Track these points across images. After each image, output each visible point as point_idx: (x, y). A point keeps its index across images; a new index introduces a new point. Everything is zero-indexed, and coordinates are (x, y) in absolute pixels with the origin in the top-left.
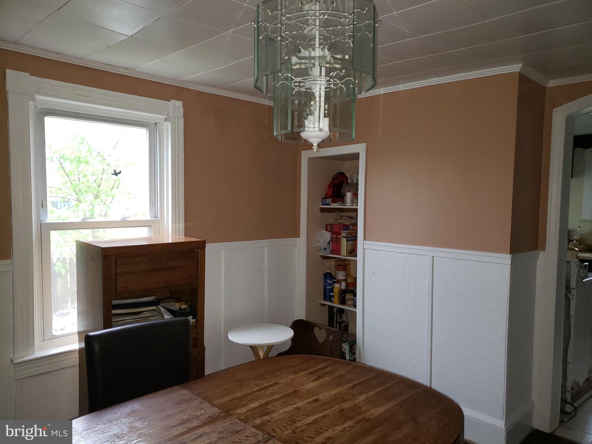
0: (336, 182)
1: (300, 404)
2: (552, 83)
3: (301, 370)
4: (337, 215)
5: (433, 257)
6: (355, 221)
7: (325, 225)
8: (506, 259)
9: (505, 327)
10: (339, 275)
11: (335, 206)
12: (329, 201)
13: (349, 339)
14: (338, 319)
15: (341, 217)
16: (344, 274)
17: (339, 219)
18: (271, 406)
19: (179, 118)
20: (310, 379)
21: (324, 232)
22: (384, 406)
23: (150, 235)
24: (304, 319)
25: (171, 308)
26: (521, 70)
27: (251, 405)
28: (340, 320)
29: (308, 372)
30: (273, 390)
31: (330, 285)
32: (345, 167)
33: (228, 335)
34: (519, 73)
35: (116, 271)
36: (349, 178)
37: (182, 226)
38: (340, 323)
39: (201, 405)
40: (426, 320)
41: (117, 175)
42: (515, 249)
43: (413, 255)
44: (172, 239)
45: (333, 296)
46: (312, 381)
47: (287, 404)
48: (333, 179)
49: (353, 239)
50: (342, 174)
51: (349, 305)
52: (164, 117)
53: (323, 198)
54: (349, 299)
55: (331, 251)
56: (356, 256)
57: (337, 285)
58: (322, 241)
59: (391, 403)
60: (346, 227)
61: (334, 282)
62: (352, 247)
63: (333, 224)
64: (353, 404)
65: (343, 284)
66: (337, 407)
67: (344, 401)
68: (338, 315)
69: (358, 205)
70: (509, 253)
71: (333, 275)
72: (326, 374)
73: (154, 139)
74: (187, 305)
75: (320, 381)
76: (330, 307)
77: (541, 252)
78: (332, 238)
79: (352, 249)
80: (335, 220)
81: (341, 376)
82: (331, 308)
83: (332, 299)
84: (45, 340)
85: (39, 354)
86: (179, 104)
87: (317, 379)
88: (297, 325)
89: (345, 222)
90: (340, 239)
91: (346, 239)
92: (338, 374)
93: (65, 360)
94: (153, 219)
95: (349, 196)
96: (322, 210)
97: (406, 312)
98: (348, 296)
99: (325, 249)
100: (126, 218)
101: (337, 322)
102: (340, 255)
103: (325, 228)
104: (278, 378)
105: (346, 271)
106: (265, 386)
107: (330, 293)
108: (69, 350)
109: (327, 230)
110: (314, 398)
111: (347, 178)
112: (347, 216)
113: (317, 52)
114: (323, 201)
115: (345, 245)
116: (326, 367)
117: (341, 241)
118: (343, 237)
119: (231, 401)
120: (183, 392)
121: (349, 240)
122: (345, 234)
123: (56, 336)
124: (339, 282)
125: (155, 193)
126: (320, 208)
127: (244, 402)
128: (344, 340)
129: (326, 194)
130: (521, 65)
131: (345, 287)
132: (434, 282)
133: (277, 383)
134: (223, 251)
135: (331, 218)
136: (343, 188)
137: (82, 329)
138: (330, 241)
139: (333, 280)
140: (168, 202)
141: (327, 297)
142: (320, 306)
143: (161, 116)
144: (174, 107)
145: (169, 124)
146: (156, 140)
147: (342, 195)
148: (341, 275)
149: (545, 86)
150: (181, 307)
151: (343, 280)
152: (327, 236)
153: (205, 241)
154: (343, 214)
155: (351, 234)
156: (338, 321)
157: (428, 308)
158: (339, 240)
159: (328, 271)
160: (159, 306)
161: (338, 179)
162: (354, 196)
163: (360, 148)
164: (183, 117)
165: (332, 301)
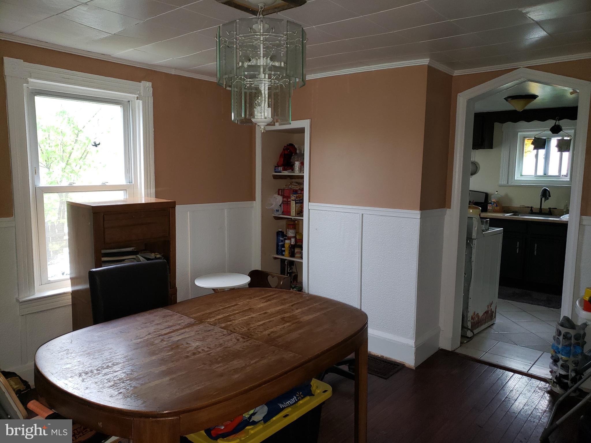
0: (286, 152)
1: (254, 315)
2: (457, 73)
3: (255, 297)
4: (288, 180)
5: (363, 214)
6: (303, 186)
7: (277, 190)
8: (417, 214)
9: (416, 268)
10: (289, 233)
11: (286, 173)
12: (280, 169)
13: (297, 285)
14: (289, 270)
15: (291, 184)
16: (294, 232)
17: (290, 185)
18: (232, 317)
19: (148, 97)
20: (261, 302)
21: (276, 196)
22: (313, 315)
23: (126, 197)
24: (260, 269)
25: (148, 257)
26: (429, 63)
27: (218, 317)
28: (291, 271)
29: (260, 297)
30: (233, 308)
31: (282, 241)
32: (294, 140)
33: (195, 282)
34: (428, 65)
35: (104, 225)
36: (298, 149)
37: (153, 190)
38: (290, 274)
39: (180, 318)
40: (357, 264)
41: (97, 146)
42: (424, 206)
43: (347, 213)
44: (145, 200)
45: (284, 251)
46: (263, 303)
47: (244, 315)
48: (284, 149)
49: (300, 201)
50: (291, 145)
51: (298, 258)
52: (136, 96)
53: (276, 167)
54: (298, 252)
55: (283, 212)
56: (302, 216)
57: (287, 241)
58: (275, 203)
59: (319, 313)
60: (295, 192)
61: (285, 239)
62: (300, 208)
63: (284, 190)
64: (291, 314)
65: (293, 240)
66: (280, 316)
67: (285, 313)
68: (289, 267)
69: (304, 173)
70: (419, 210)
71: (285, 233)
72: (273, 298)
73: (128, 116)
74: (161, 254)
75: (269, 302)
76: (282, 259)
77: (448, 209)
78: (283, 201)
79: (300, 211)
80: (286, 186)
81: (284, 299)
82: (283, 261)
83: (284, 253)
84: (42, 285)
85: (38, 295)
86: (149, 84)
87: (266, 302)
88: (253, 274)
89: (295, 188)
90: (290, 201)
91: (295, 202)
92: (283, 298)
93: (60, 301)
94: (128, 184)
95: (297, 164)
96: (275, 177)
97: (341, 259)
98: (296, 250)
99: (277, 211)
100: (105, 183)
101: (288, 273)
102: (290, 215)
103: (277, 193)
104: (238, 302)
105: (295, 229)
106: (228, 306)
107: (281, 249)
108: (63, 292)
109: (279, 194)
110: (264, 312)
111: (296, 149)
112: (297, 183)
113: (262, 62)
114: (275, 169)
115: (294, 207)
116: (274, 295)
117: (290, 204)
118: (293, 200)
119: (203, 315)
120: (166, 311)
121: (297, 203)
122: (294, 197)
123: (51, 281)
124: (290, 238)
125: (129, 162)
126: (273, 175)
127: (213, 316)
128: (293, 286)
129: (278, 162)
130: (429, 59)
131: (294, 242)
132: (363, 235)
133: (237, 305)
134: (189, 212)
135: (282, 184)
136: (292, 157)
137: (73, 276)
138: (281, 204)
139: (285, 238)
140: (141, 170)
141: (280, 251)
142: (273, 259)
143: (134, 95)
144: (145, 87)
145: (141, 102)
146: (129, 116)
147: (292, 164)
148: (291, 233)
149: (452, 75)
150: (156, 257)
151: (293, 237)
152: (279, 199)
153: (175, 201)
154: (293, 180)
155: (299, 197)
156: (289, 271)
157: (358, 255)
158: (289, 203)
159: (280, 230)
160: (138, 255)
161: (288, 150)
162: (301, 164)
163: (305, 124)
164: (153, 96)
165: (283, 255)
